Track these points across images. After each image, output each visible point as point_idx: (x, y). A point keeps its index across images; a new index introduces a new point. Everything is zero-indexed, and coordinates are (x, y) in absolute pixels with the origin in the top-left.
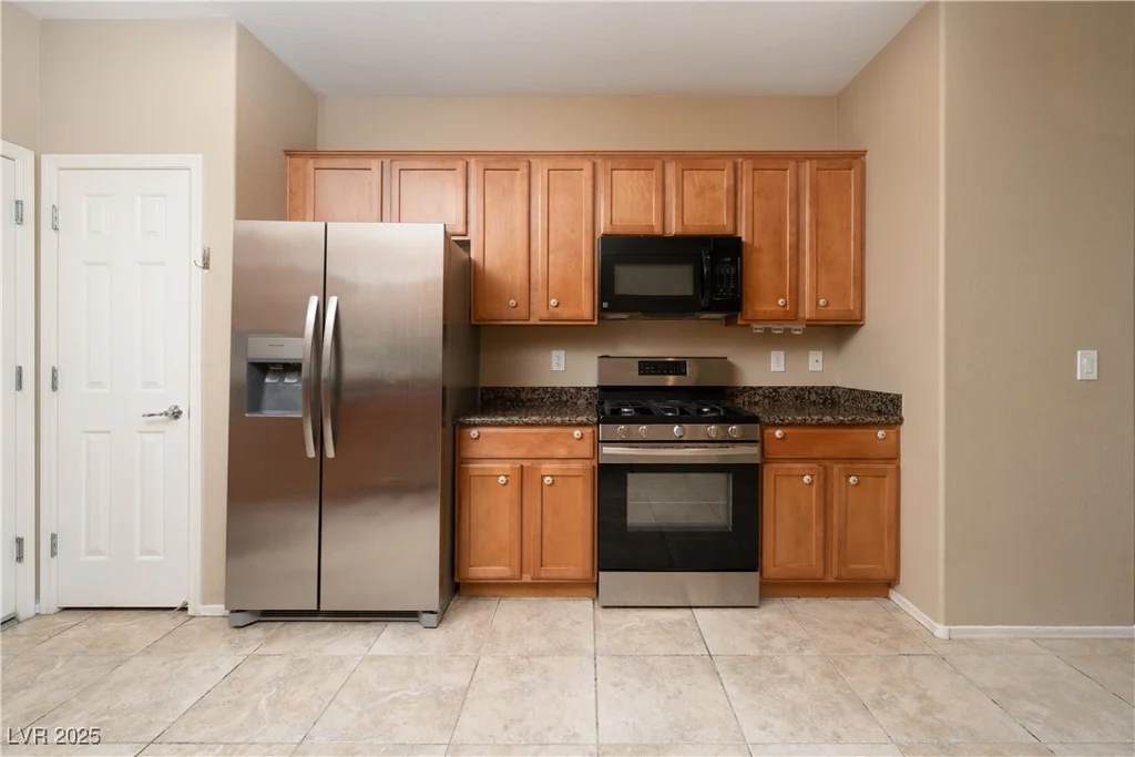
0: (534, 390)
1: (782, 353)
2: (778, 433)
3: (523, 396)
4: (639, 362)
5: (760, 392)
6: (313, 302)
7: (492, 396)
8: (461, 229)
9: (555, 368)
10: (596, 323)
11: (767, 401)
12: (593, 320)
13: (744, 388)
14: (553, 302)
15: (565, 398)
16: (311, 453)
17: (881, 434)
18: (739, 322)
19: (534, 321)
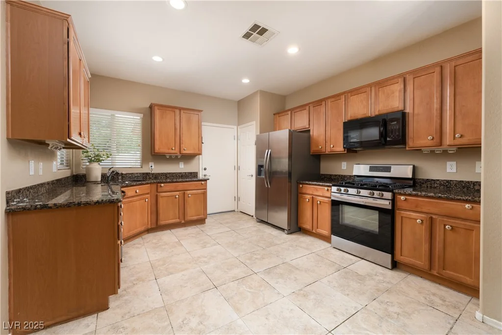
0: (336, 175)
1: (455, 162)
2: (402, 198)
3: (332, 177)
4: (370, 167)
5: (438, 182)
6: (267, 151)
7: (323, 177)
8: (308, 127)
9: (343, 168)
10: (346, 152)
11: (442, 187)
12: (345, 151)
13: (428, 180)
14: (332, 146)
15: (345, 179)
16: (266, 186)
17: (467, 206)
18: (407, 149)
19: (327, 153)
